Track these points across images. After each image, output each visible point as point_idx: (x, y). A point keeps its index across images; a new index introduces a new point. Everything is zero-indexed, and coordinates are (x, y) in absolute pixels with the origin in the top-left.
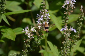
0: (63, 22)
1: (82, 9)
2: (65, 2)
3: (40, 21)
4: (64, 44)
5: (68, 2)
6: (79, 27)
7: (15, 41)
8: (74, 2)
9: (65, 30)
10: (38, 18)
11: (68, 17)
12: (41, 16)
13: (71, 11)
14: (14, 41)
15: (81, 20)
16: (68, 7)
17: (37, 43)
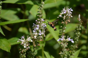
0: (60, 32)
1: (80, 18)
2: (62, 11)
4: (61, 55)
5: (65, 11)
6: (77, 37)
9: (63, 40)
10: (34, 27)
11: (65, 26)
12: (37, 26)
13: (69, 20)
15: (79, 30)
16: (65, 17)
17: (33, 54)
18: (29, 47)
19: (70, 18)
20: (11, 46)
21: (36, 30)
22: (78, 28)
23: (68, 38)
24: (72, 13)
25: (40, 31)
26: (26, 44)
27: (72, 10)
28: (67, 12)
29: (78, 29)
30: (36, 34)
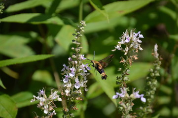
0: (117, 81)
1: (156, 53)
2: (121, 38)
5: (127, 38)
6: (152, 89)
8: (140, 39)
9: (123, 96)
10: (66, 72)
11: (128, 69)
12: (71, 69)
13: (135, 57)
15: (155, 76)
16: (127, 49)
18: (54, 111)
19: (137, 51)
20: (17, 110)
21: (69, 78)
22: (154, 72)
23: (133, 92)
24: (141, 42)
25: (77, 80)
26: (48, 105)
27: (141, 36)
28: (131, 40)
29: (153, 74)
30: (70, 85)
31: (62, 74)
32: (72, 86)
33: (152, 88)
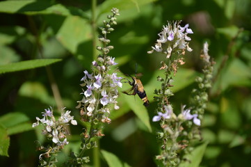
0: (156, 95)
1: (207, 54)
3: (92, 91)
4: (164, 162)
5: (170, 33)
6: (200, 107)
7: (8, 156)
9: (168, 117)
10: (87, 82)
11: (171, 78)
12: (96, 77)
13: (180, 61)
14: (5, 157)
15: (204, 88)
16: (170, 50)
17: (80, 161)
19: (184, 53)
20: (9, 139)
22: (203, 82)
23: (182, 111)
24: (190, 39)
25: (104, 94)
26: (58, 131)
27: (190, 31)
28: (176, 36)
29: (203, 85)
30: (93, 101)
31: (82, 85)
32: (96, 103)
33: (201, 104)
